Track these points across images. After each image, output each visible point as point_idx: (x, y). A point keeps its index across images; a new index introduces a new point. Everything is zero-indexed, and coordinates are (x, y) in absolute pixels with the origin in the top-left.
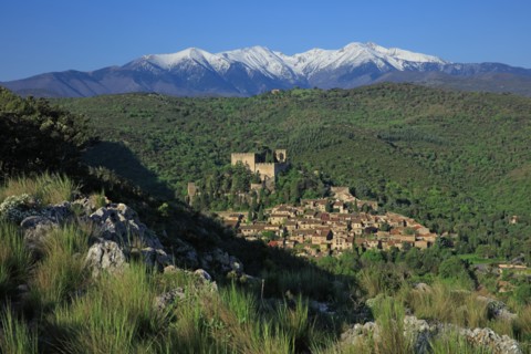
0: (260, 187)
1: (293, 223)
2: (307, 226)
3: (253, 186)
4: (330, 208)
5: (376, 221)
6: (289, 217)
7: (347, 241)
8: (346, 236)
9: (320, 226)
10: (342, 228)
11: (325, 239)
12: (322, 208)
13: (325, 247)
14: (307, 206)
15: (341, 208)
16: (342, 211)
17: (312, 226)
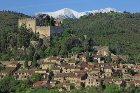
0: (37, 43)
1: (58, 69)
2: (69, 70)
3: (32, 42)
4: (91, 59)
5: (124, 67)
6: (56, 64)
7: (97, 80)
8: (97, 78)
9: (78, 70)
10: (96, 72)
11: (80, 80)
12: (84, 59)
13: (79, 85)
14: (72, 58)
15: (99, 59)
16: (99, 62)
17: (72, 70)
